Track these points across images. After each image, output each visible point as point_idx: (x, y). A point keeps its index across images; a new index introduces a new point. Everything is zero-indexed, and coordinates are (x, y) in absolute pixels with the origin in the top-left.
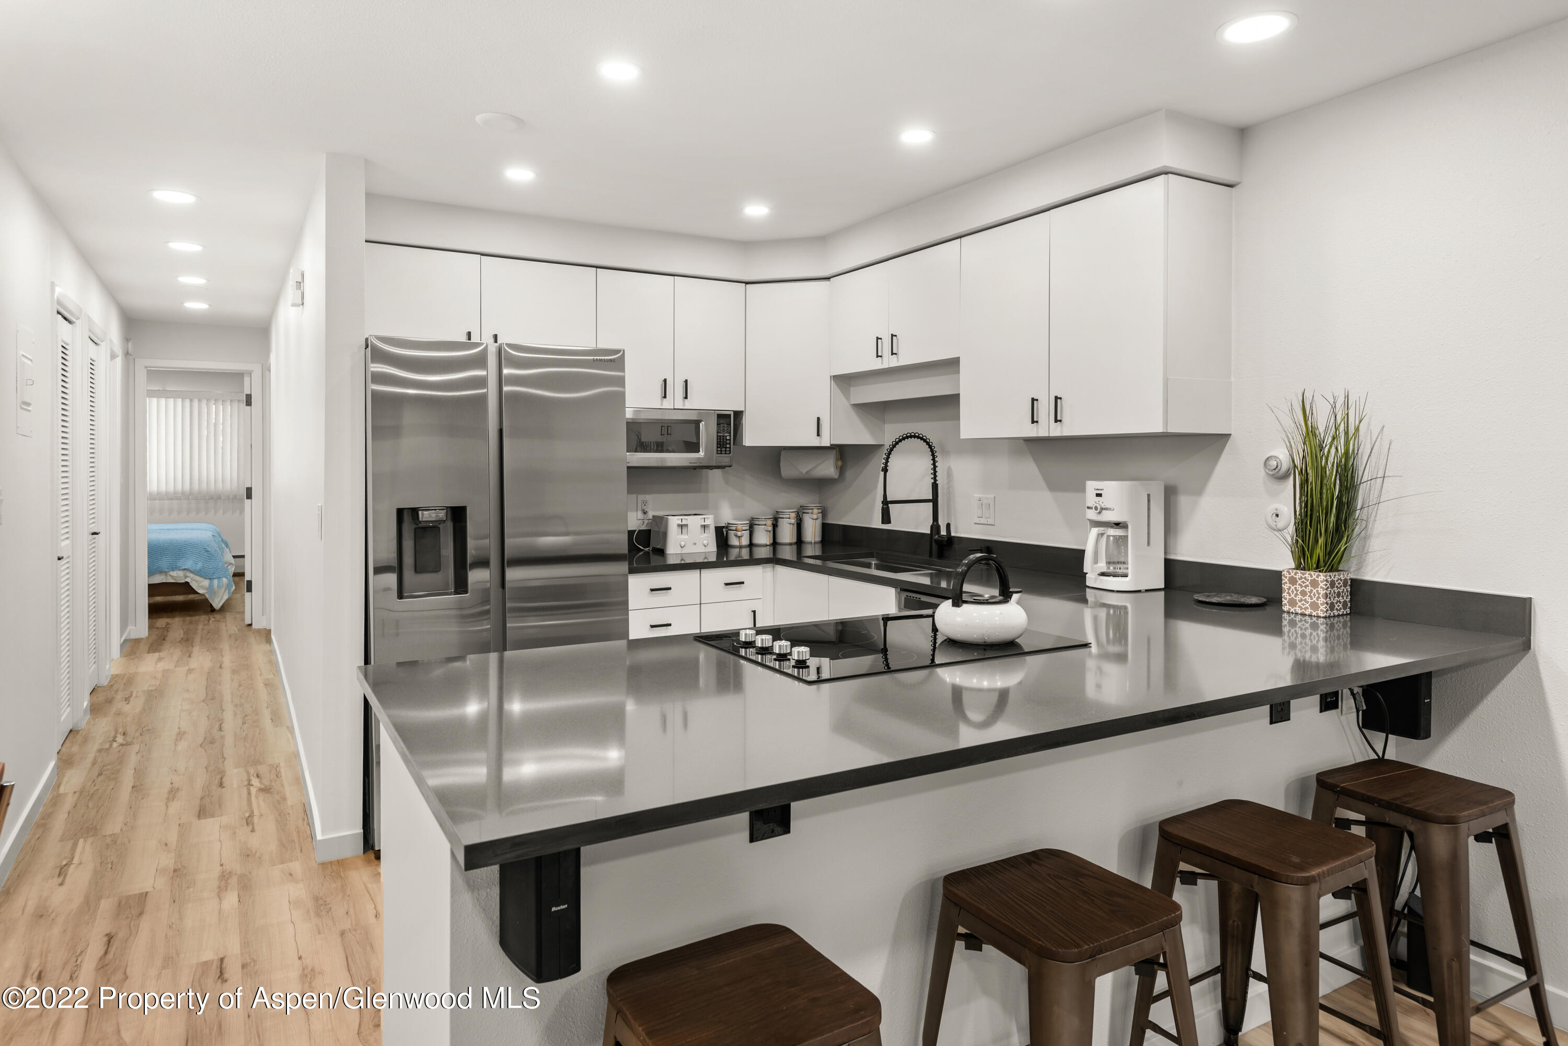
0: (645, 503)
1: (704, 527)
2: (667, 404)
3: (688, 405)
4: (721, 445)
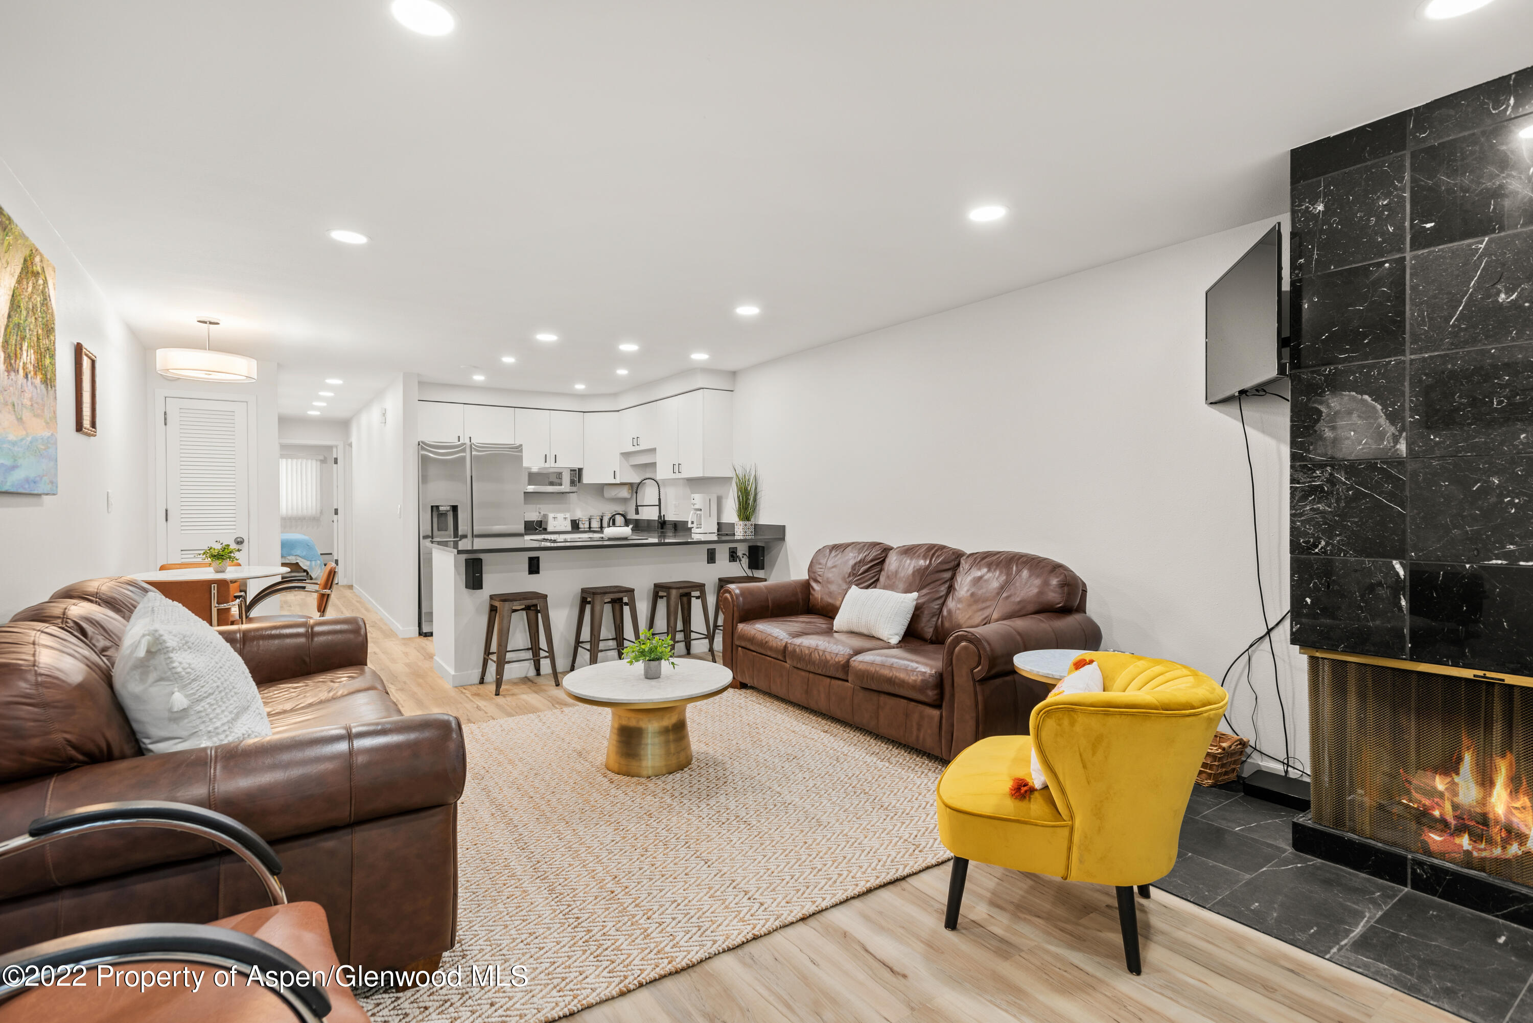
0: (540, 509)
1: (565, 518)
2: (547, 465)
3: (557, 465)
4: (573, 483)
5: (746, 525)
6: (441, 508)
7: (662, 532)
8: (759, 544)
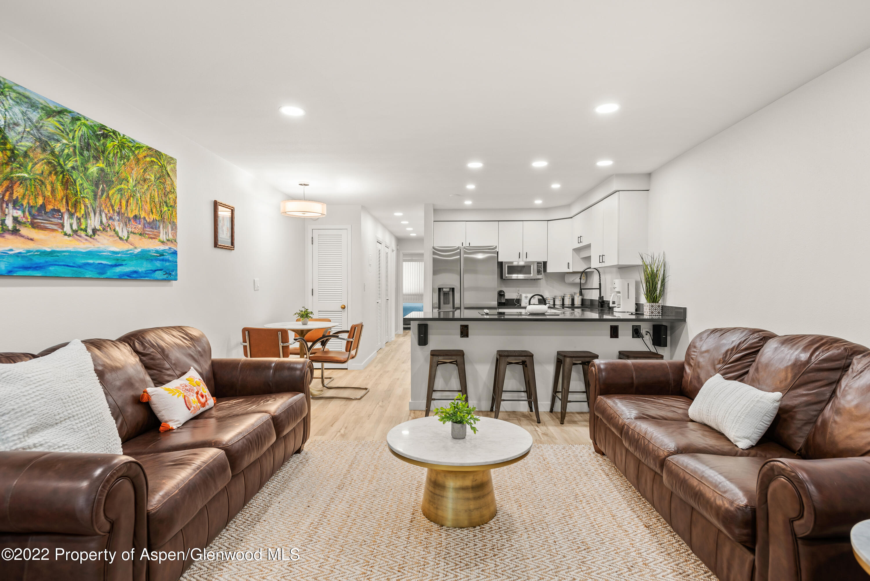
0: (519, 291)
2: (521, 260)
3: (527, 260)
4: (539, 272)
5: (652, 306)
6: (444, 290)
7: (602, 310)
8: (664, 324)
